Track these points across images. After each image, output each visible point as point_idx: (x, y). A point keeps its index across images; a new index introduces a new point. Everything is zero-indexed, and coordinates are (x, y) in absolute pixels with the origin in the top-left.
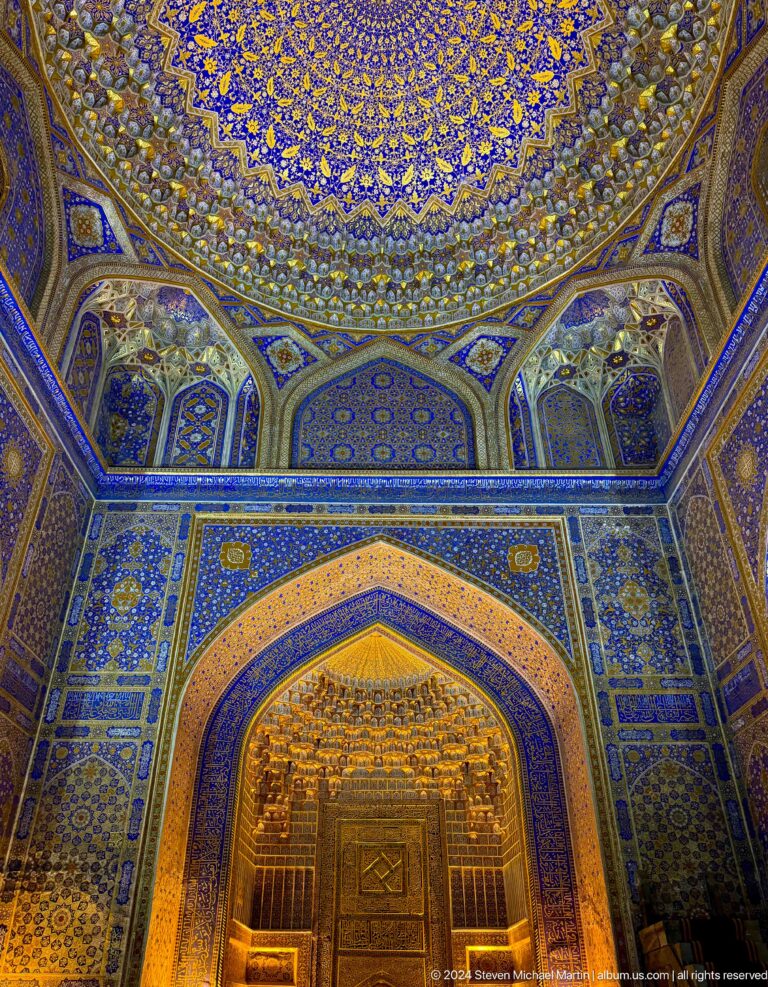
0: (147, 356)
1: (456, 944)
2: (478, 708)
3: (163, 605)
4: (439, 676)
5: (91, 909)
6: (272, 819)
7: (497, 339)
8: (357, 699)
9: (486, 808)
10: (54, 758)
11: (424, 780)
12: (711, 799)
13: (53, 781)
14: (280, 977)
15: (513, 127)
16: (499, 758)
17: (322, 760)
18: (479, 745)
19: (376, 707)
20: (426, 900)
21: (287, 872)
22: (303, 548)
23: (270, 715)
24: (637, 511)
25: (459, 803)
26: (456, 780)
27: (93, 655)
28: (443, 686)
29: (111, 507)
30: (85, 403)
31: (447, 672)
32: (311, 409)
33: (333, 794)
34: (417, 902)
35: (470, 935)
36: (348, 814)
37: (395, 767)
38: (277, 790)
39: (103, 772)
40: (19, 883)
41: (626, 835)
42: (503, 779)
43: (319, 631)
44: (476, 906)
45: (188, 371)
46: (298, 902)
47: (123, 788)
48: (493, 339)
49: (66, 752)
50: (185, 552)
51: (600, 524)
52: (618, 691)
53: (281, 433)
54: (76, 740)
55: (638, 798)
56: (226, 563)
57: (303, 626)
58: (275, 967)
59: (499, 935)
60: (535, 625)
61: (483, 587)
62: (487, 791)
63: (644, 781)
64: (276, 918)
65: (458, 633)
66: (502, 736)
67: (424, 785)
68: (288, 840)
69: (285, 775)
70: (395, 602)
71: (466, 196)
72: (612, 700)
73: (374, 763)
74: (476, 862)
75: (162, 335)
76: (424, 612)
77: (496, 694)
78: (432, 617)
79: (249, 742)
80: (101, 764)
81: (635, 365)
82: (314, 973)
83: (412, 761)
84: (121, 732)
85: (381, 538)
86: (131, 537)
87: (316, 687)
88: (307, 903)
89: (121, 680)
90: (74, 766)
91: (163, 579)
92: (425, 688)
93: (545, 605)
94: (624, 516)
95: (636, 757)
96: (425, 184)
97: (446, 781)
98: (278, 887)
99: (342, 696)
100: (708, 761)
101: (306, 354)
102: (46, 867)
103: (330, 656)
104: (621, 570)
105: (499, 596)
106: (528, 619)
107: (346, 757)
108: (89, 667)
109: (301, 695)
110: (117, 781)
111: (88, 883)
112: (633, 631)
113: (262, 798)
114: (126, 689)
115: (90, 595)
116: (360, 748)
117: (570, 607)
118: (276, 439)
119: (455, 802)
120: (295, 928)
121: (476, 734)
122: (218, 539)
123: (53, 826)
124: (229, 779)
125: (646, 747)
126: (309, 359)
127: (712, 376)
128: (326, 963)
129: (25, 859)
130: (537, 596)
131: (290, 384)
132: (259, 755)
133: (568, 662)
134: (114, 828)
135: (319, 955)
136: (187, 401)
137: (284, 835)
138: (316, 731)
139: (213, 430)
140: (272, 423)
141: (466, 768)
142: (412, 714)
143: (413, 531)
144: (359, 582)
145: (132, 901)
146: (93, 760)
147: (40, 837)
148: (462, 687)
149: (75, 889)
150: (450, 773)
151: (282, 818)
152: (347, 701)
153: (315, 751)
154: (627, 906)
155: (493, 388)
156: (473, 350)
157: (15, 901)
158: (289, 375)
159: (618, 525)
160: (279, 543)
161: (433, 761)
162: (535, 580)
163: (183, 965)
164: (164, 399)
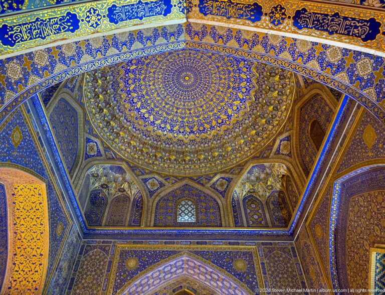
15: (154, 122)
22: (32, 160)
48: (98, 148)
71: (132, 115)
85: (46, 182)
96: (133, 100)
101: (74, 87)
143: (52, 189)
156: (91, 143)
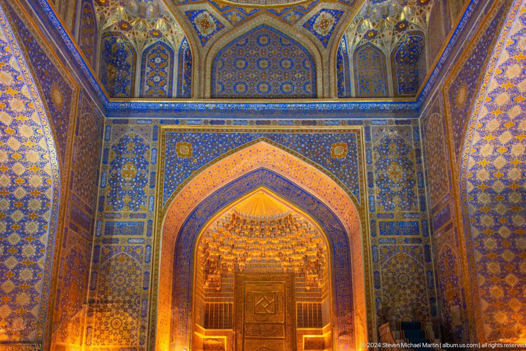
0: (124, 25)
1: (299, 334)
2: (312, 229)
3: (148, 177)
4: (294, 214)
5: (130, 319)
6: (212, 282)
7: (332, 11)
8: (252, 225)
9: (315, 276)
10: (103, 253)
11: (286, 263)
12: (420, 270)
13: (105, 263)
14: (219, 348)
16: (322, 253)
17: (235, 255)
18: (312, 247)
19: (261, 230)
20: (285, 316)
21: (221, 305)
22: (220, 145)
23: (208, 233)
24: (403, 122)
25: (302, 273)
26: (301, 264)
27: (116, 203)
28: (295, 219)
29: (114, 121)
30: (92, 58)
31: (297, 212)
32: (222, 59)
33: (241, 270)
34: (281, 318)
35: (305, 331)
36: (248, 279)
37: (271, 258)
38: (214, 268)
39: (128, 260)
40: (95, 309)
41: (377, 287)
42: (323, 263)
43: (231, 191)
44: (308, 319)
45: (149, 35)
46: (226, 317)
47: (138, 267)
48: (330, 11)
49: (108, 250)
50: (157, 148)
51: (382, 130)
52: (381, 220)
53: (205, 75)
54: (113, 245)
55: (385, 270)
56: (180, 154)
57: (222, 188)
58: (216, 344)
59: (319, 331)
60: (342, 187)
61: (317, 167)
62: (315, 268)
63: (389, 263)
64: (216, 324)
65: (303, 191)
66: (323, 242)
67: (285, 266)
68: (220, 291)
69: (217, 262)
70: (271, 175)
72: (377, 224)
73: (261, 256)
74: (309, 300)
75: (131, 10)
76: (286, 180)
77: (321, 222)
78: (290, 183)
79: (198, 246)
80: (127, 256)
81: (412, 30)
82: (234, 347)
83: (280, 255)
84: (135, 241)
85: (263, 139)
86: (127, 140)
87: (231, 219)
88: (230, 318)
89: (131, 216)
90: (114, 257)
91: (146, 163)
92: (286, 220)
93: (348, 176)
94: (395, 125)
95: (386, 251)
97: (296, 264)
98: (216, 311)
99: (244, 224)
100: (421, 253)
101: (218, 22)
102: (107, 302)
103: (237, 204)
104: (390, 157)
105: (324, 172)
106: (339, 184)
107: (247, 253)
108: (115, 210)
109: (223, 224)
110: (135, 264)
111: (127, 309)
112: (392, 189)
113: (207, 272)
114: (134, 220)
115: (110, 171)
116: (254, 249)
117: (361, 177)
118: (202, 79)
119: (300, 274)
120: (225, 328)
121: (311, 242)
122: (174, 140)
123: (107, 284)
124: (190, 263)
125: (392, 247)
126: (220, 26)
127: (452, 38)
128: (240, 342)
129: (96, 298)
130: (344, 171)
131: (209, 43)
132: (204, 252)
133: (357, 206)
134: (137, 285)
135: (236, 339)
136: (150, 55)
137: (218, 289)
138: (231, 241)
139: (166, 73)
140: (200, 70)
141: (306, 258)
142: (280, 232)
143: (280, 135)
144: (252, 164)
145: (148, 316)
146: (122, 254)
147: (102, 289)
148: (305, 219)
149: (121, 311)
150: (298, 260)
151: (216, 281)
152: (247, 227)
153: (232, 250)
154: (375, 317)
155: (328, 46)
156: (317, 19)
157: (94, 316)
158: (208, 37)
159: (391, 131)
160: (207, 142)
161: (290, 255)
162: (344, 163)
163: (174, 342)
164: (136, 54)
